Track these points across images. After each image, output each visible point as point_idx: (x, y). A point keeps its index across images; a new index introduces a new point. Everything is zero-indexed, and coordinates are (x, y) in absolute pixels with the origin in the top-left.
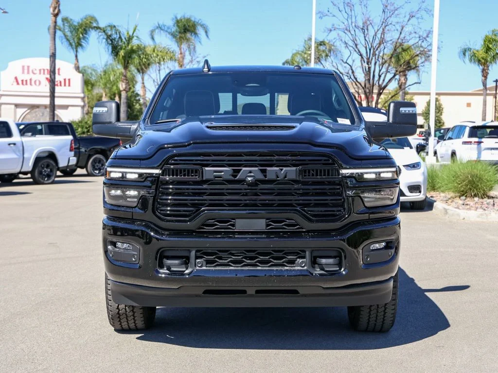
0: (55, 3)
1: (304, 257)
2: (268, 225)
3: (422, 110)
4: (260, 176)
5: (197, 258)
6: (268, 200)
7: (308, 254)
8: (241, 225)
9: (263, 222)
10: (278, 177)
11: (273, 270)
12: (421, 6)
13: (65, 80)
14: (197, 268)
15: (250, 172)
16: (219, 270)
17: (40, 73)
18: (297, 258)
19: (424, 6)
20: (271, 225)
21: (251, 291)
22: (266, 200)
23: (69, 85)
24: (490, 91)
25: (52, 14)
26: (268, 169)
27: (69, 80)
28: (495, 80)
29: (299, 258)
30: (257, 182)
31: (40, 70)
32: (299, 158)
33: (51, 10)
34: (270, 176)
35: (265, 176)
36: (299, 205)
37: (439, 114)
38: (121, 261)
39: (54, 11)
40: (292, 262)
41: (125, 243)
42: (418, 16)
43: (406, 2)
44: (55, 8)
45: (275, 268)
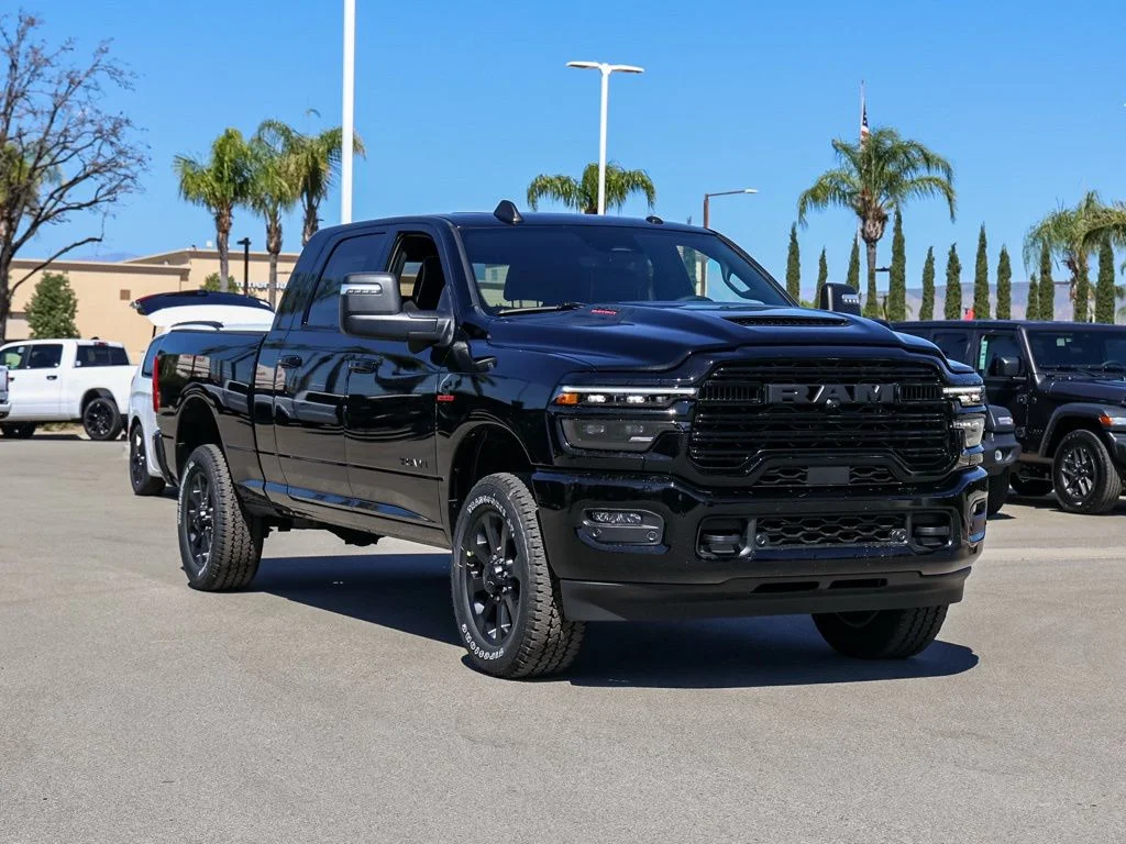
1: (903, 526)
2: (852, 476)
3: (24, 304)
4: (846, 398)
5: (757, 531)
7: (908, 520)
8: (817, 476)
9: (846, 471)
10: (870, 399)
12: (98, 61)
14: (757, 548)
15: (832, 392)
16: (784, 551)
18: (892, 528)
19: (105, 59)
20: (856, 476)
21: (825, 584)
24: (169, 263)
26: (857, 386)
28: (242, 239)
29: (895, 527)
30: (841, 407)
32: (893, 369)
34: (859, 398)
35: (852, 398)
37: (67, 315)
38: (618, 543)
41: (620, 512)
42: (87, 81)
43: (64, 49)
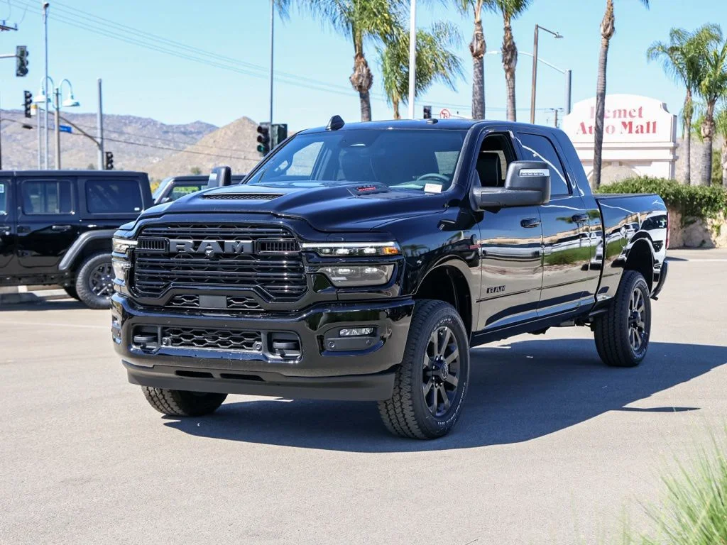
0: (607, 20)
1: (260, 340)
2: (229, 303)
4: (219, 249)
5: (164, 335)
6: (228, 276)
7: (263, 336)
8: (205, 302)
10: (235, 251)
11: (230, 353)
13: (648, 124)
14: (164, 346)
15: (209, 245)
16: (183, 349)
17: (615, 116)
18: (255, 340)
20: (232, 303)
21: (216, 375)
22: (226, 276)
23: (654, 131)
25: (602, 35)
26: (226, 241)
27: (654, 123)
30: (217, 256)
31: (615, 112)
32: (258, 230)
33: (602, 29)
34: (228, 250)
35: (223, 249)
36: (260, 281)
39: (605, 31)
40: (250, 345)
44: (607, 26)
45: (232, 350)
